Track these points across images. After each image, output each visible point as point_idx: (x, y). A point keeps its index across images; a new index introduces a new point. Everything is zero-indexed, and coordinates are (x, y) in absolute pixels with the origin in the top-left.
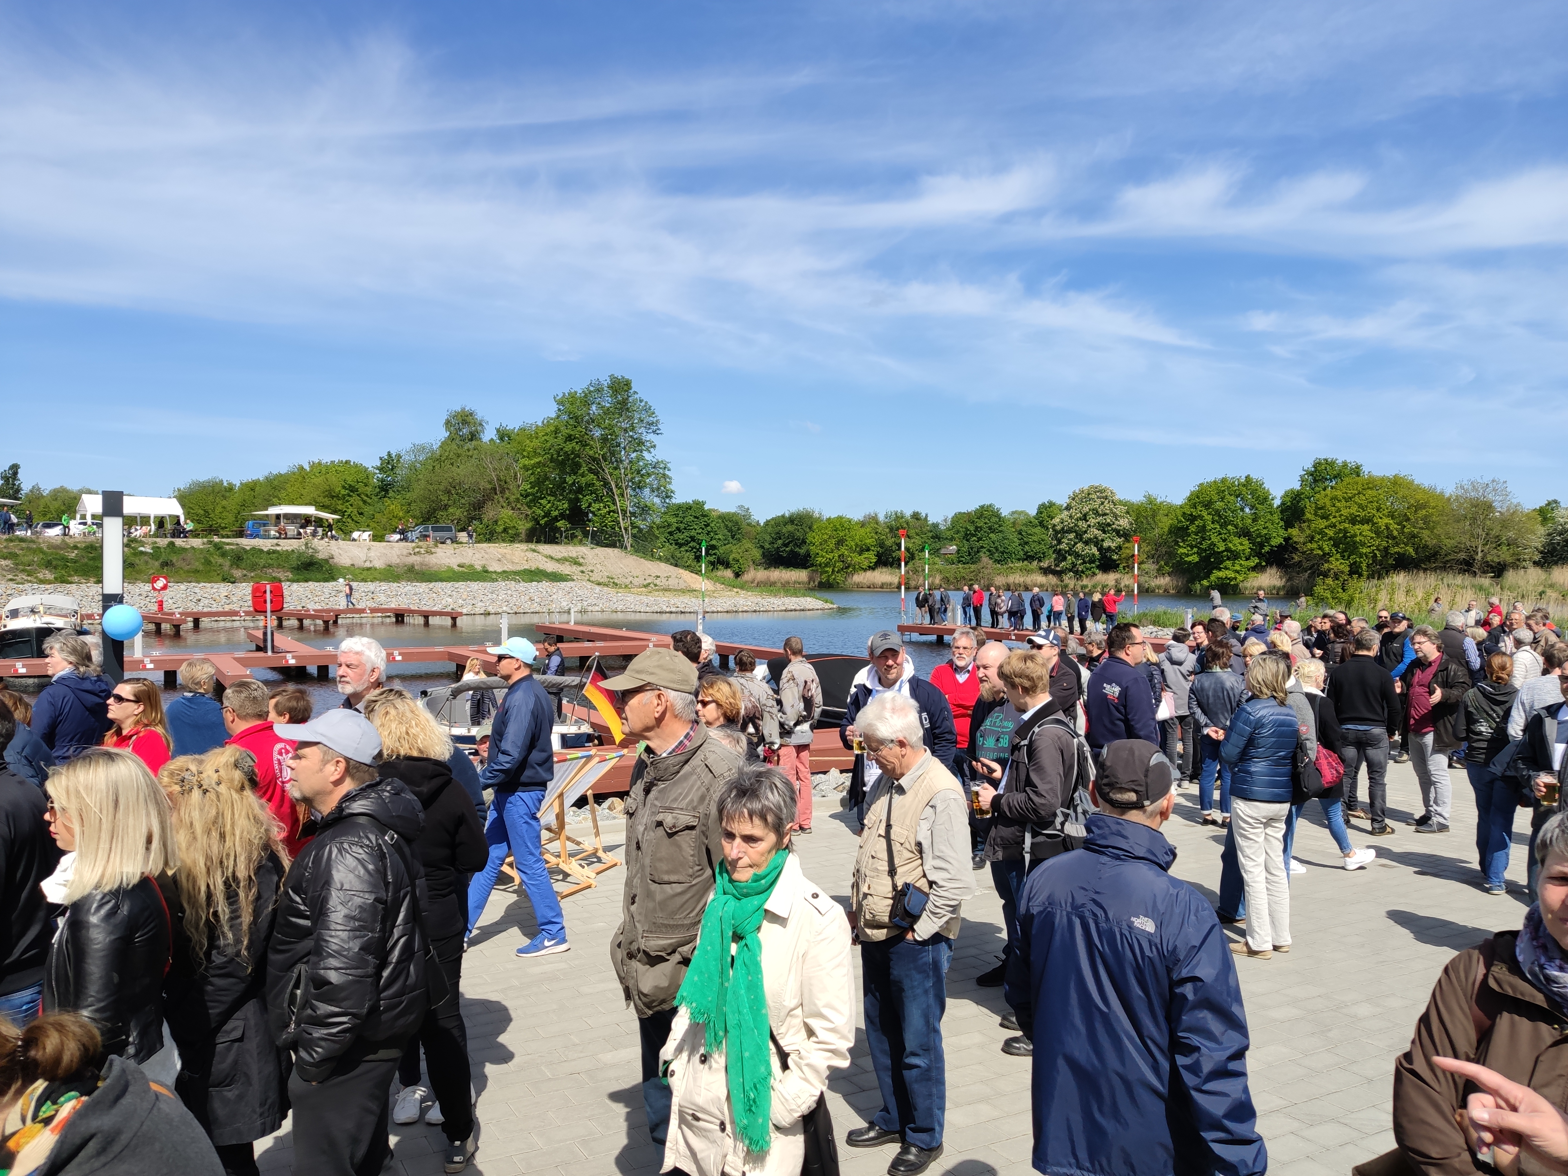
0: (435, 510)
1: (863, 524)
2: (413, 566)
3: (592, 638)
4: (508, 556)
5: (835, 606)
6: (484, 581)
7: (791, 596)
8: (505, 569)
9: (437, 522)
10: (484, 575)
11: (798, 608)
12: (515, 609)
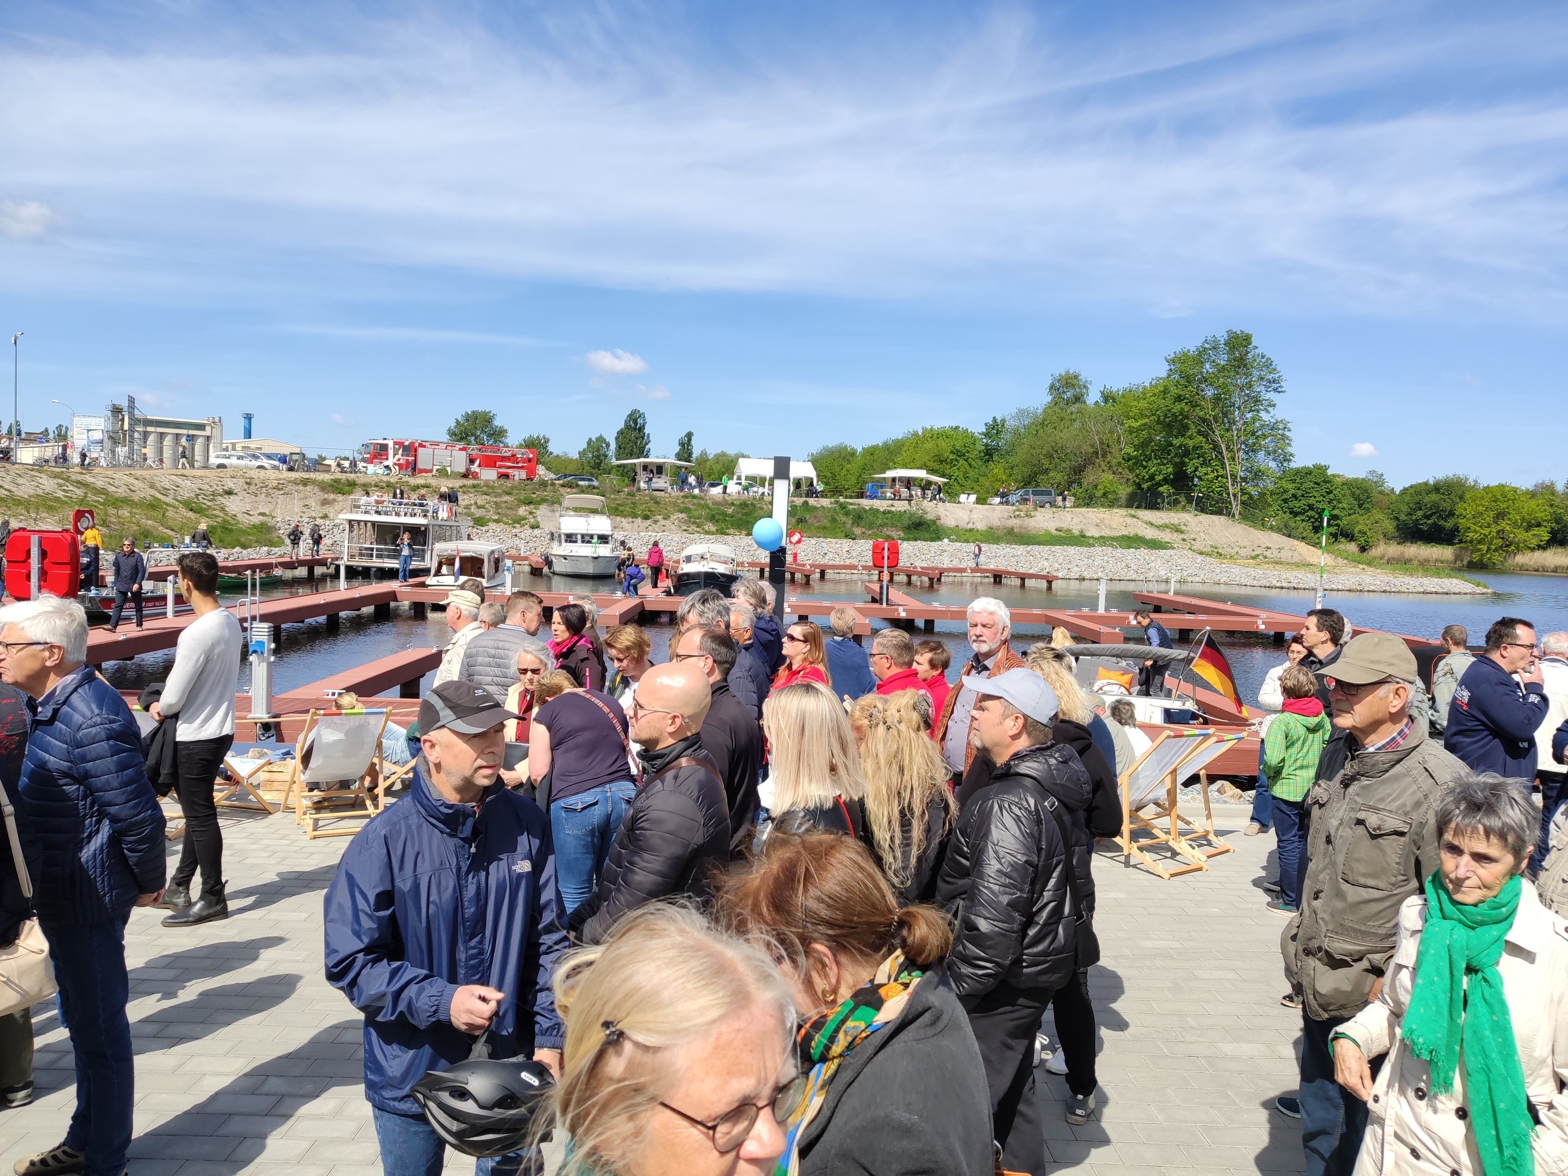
0: (1036, 474)
1: (1533, 495)
2: (1012, 529)
3: (1192, 610)
4: (1107, 522)
5: (1489, 591)
6: (1081, 545)
7: (1432, 576)
8: (1103, 534)
9: (1037, 485)
10: (1080, 540)
11: (1441, 590)
12: (1111, 576)
